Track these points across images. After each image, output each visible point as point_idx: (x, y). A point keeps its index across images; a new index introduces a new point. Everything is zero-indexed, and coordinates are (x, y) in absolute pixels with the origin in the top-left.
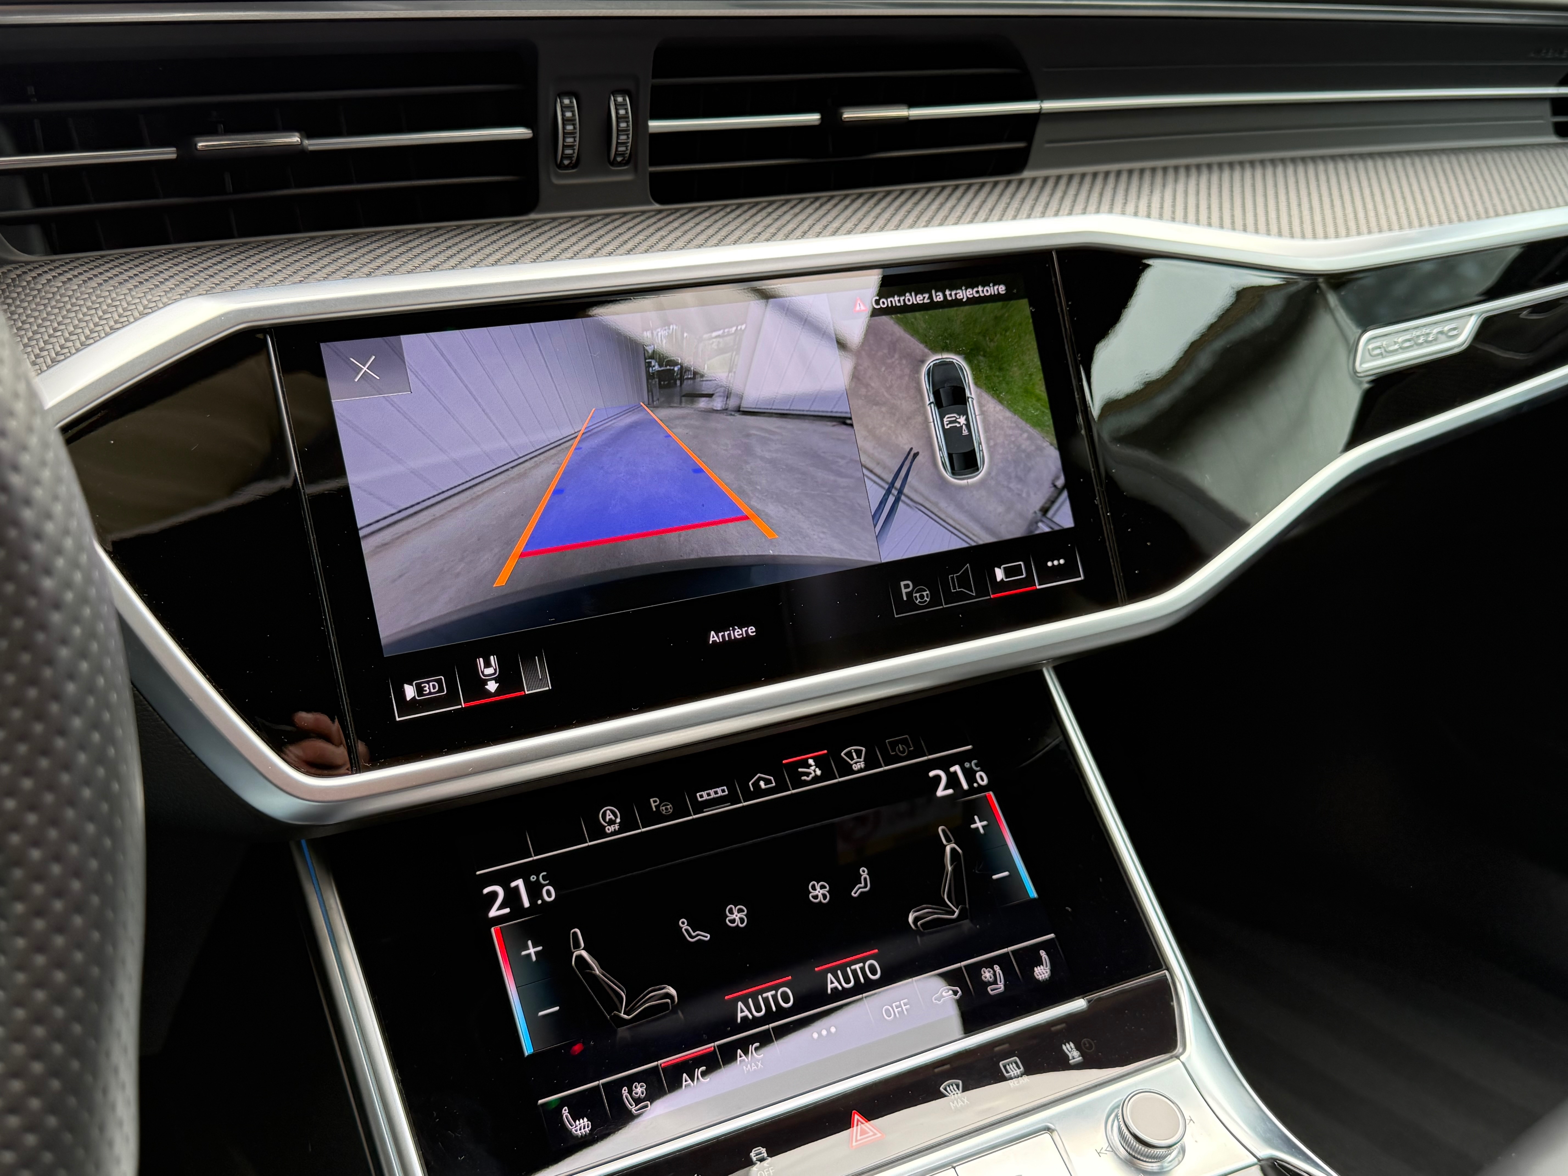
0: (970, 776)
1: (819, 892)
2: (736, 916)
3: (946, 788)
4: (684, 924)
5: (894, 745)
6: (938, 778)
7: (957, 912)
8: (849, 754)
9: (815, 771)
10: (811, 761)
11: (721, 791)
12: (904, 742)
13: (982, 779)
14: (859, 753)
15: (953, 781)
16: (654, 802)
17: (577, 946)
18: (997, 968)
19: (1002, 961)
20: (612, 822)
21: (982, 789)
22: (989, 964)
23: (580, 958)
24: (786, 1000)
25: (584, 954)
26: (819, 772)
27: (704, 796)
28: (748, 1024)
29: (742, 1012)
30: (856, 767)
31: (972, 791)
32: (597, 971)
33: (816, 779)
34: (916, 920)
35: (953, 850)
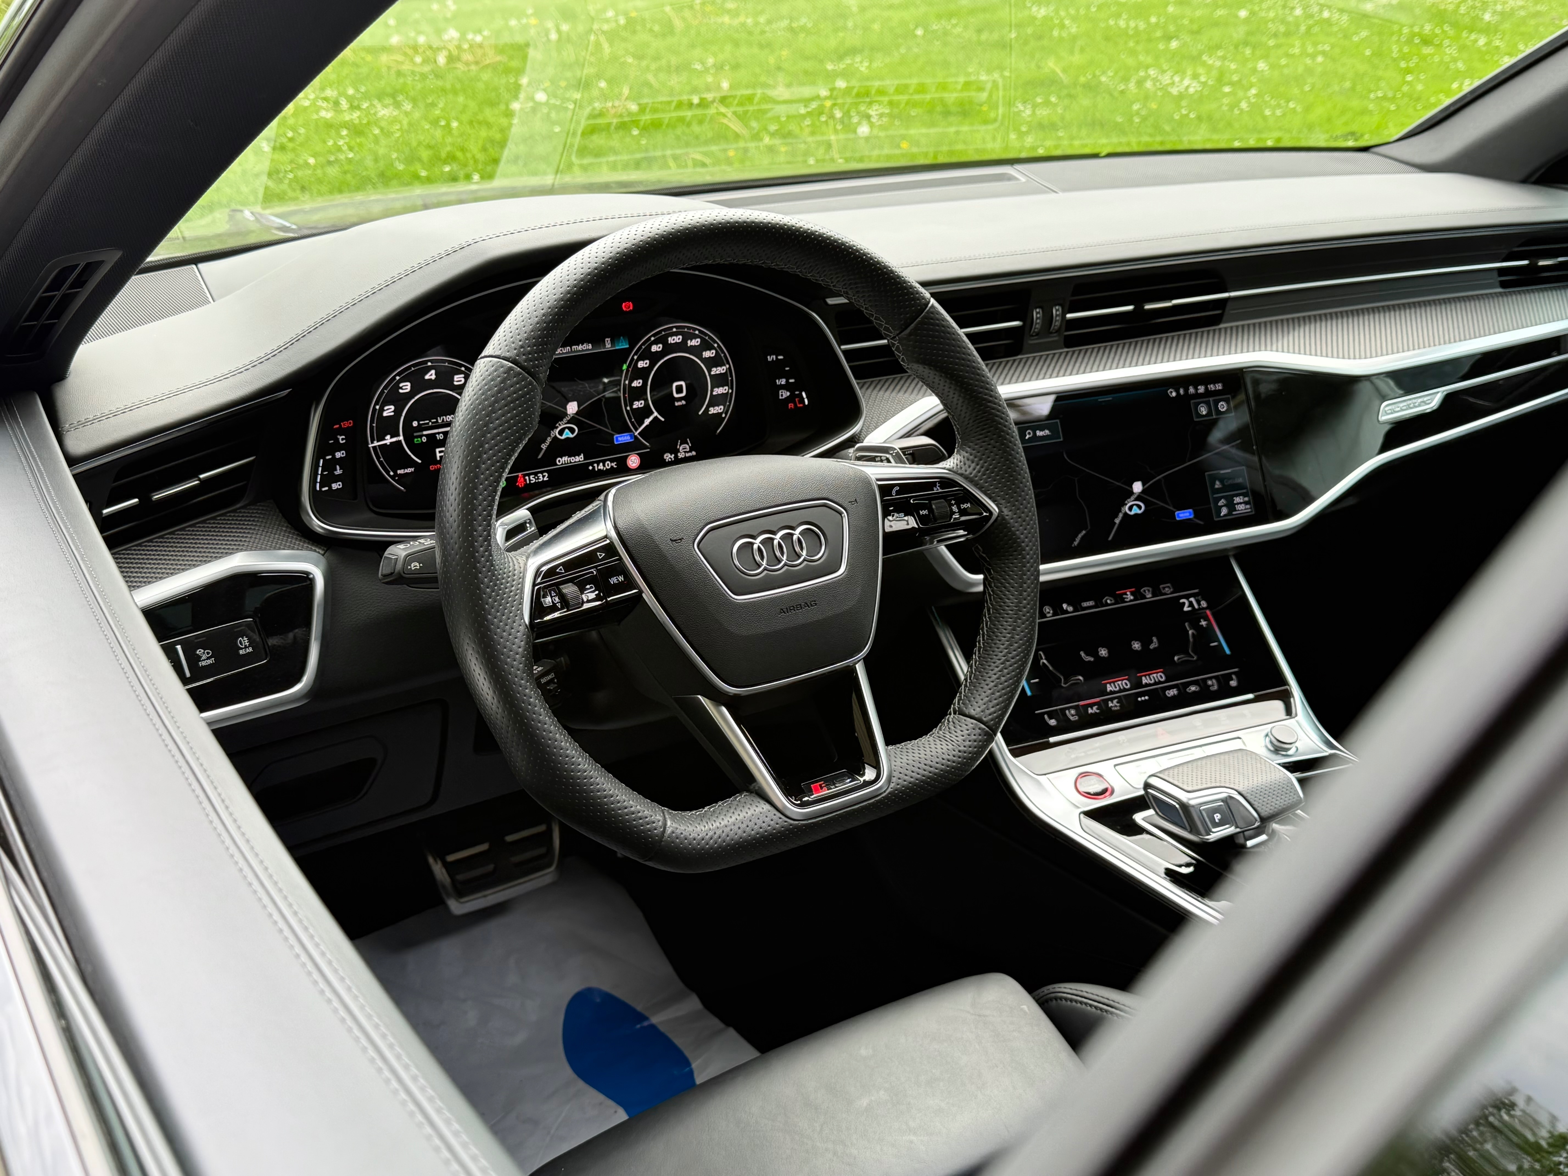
0: (1199, 603)
1: (1136, 646)
2: (1103, 652)
3: (1189, 607)
4: (1082, 654)
5: (1164, 588)
6: (1184, 603)
7: (1195, 658)
8: (1145, 591)
9: (1130, 597)
10: (1128, 593)
11: (1091, 603)
12: (1168, 587)
13: (1204, 604)
14: (1149, 590)
15: (1191, 604)
16: (1065, 606)
17: (1042, 659)
18: (1214, 681)
19: (1215, 677)
20: (1049, 613)
21: (1204, 608)
22: (1210, 678)
23: (1043, 663)
24: (1127, 685)
25: (1045, 661)
26: (1132, 598)
27: (1085, 604)
28: (1112, 692)
29: (1109, 688)
30: (1148, 596)
31: (1199, 609)
32: (1051, 668)
33: (1131, 601)
34: (1179, 659)
35: (1193, 634)
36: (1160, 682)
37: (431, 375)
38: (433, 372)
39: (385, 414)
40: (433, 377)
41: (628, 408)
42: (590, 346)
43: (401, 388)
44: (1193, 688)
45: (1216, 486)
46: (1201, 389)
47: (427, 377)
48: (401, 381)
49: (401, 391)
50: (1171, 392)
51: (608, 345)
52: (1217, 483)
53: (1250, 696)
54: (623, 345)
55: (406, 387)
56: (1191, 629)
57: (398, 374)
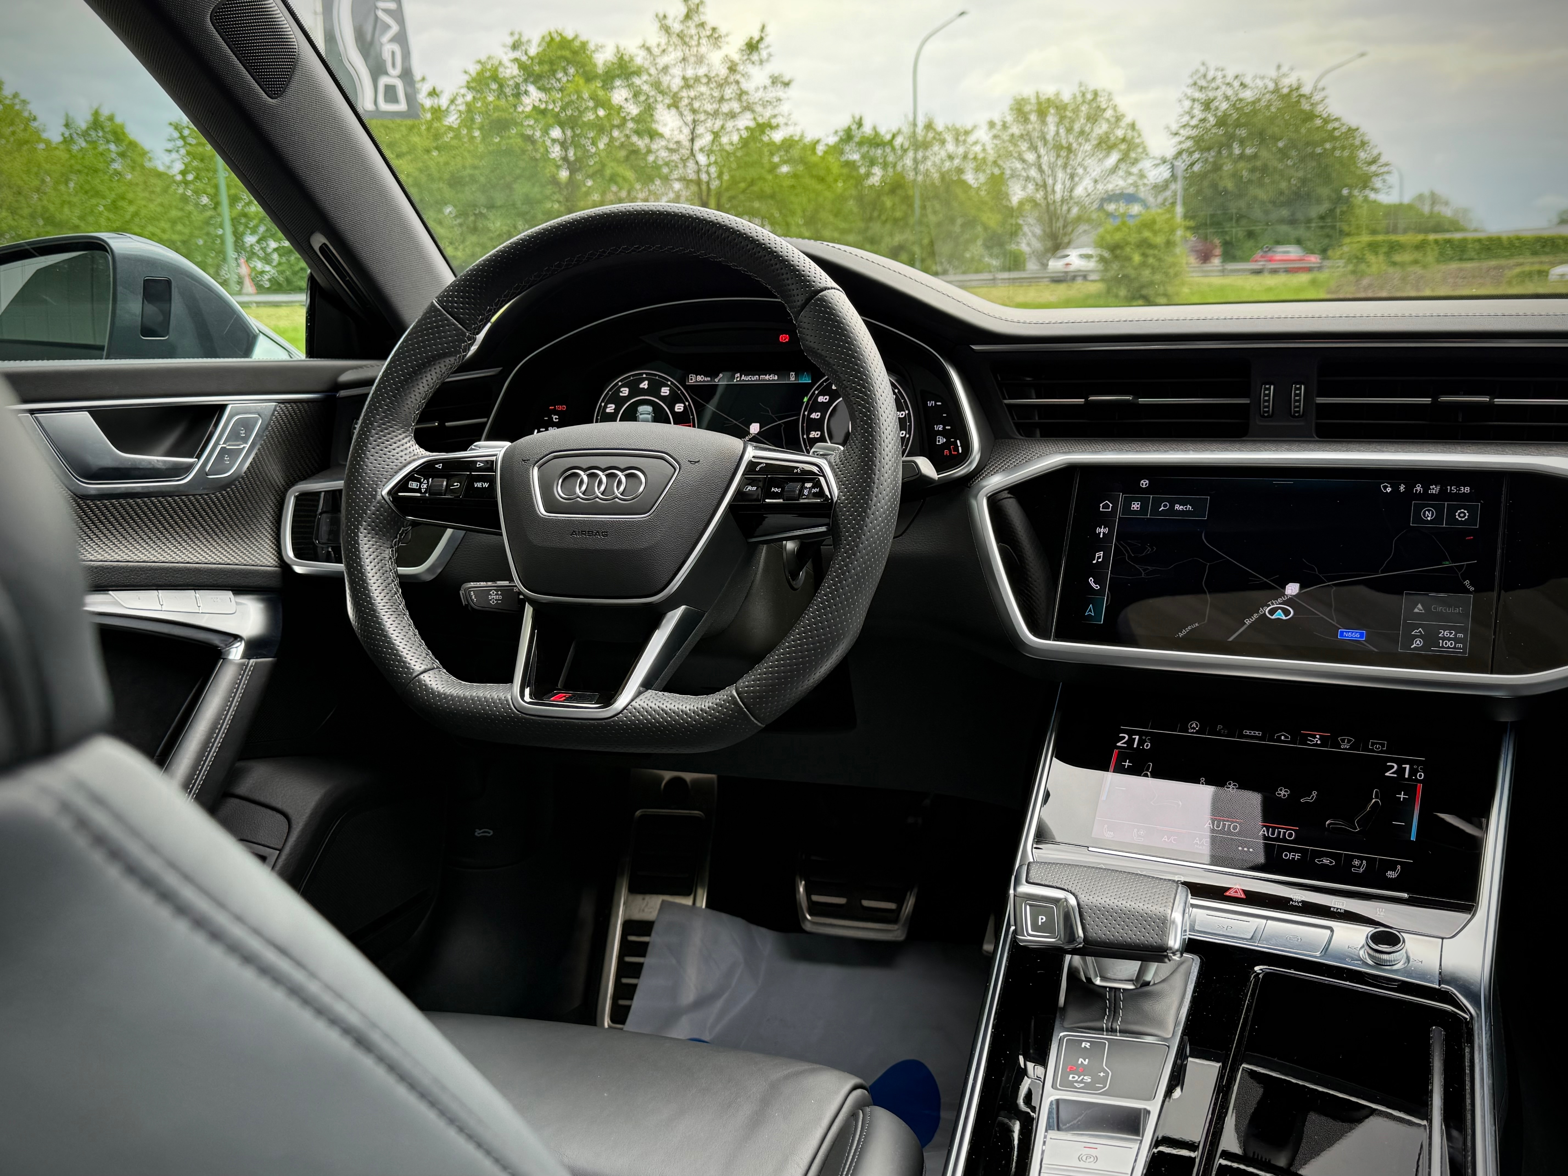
0: (1414, 772)
1: (1283, 793)
2: (1232, 787)
3: (1395, 773)
5: (1375, 744)
6: (1391, 767)
7: (1358, 830)
8: (1343, 739)
9: (1317, 740)
10: (1318, 736)
12: (1382, 744)
13: (1420, 776)
14: (1349, 741)
15: (1400, 771)
16: (1219, 727)
17: (1148, 770)
18: (1364, 862)
19: (1370, 860)
20: (1194, 728)
21: (1417, 780)
22: (1361, 859)
24: (1235, 829)
26: (1319, 742)
29: (1209, 824)
30: (1343, 747)
31: (1409, 779)
33: (1316, 745)
34: (1332, 824)
35: (1377, 802)
36: (1284, 840)
37: (644, 385)
38: (646, 382)
39: (608, 410)
40: (646, 387)
41: (805, 436)
42: (776, 378)
43: (621, 392)
44: (1326, 861)
45: (1416, 610)
46: (1434, 490)
47: (641, 386)
48: (622, 386)
49: (621, 394)
50: (1385, 487)
51: (792, 378)
52: (1420, 606)
53: (1406, 895)
54: (806, 380)
55: (625, 392)
56: (1376, 797)
57: (620, 381)
